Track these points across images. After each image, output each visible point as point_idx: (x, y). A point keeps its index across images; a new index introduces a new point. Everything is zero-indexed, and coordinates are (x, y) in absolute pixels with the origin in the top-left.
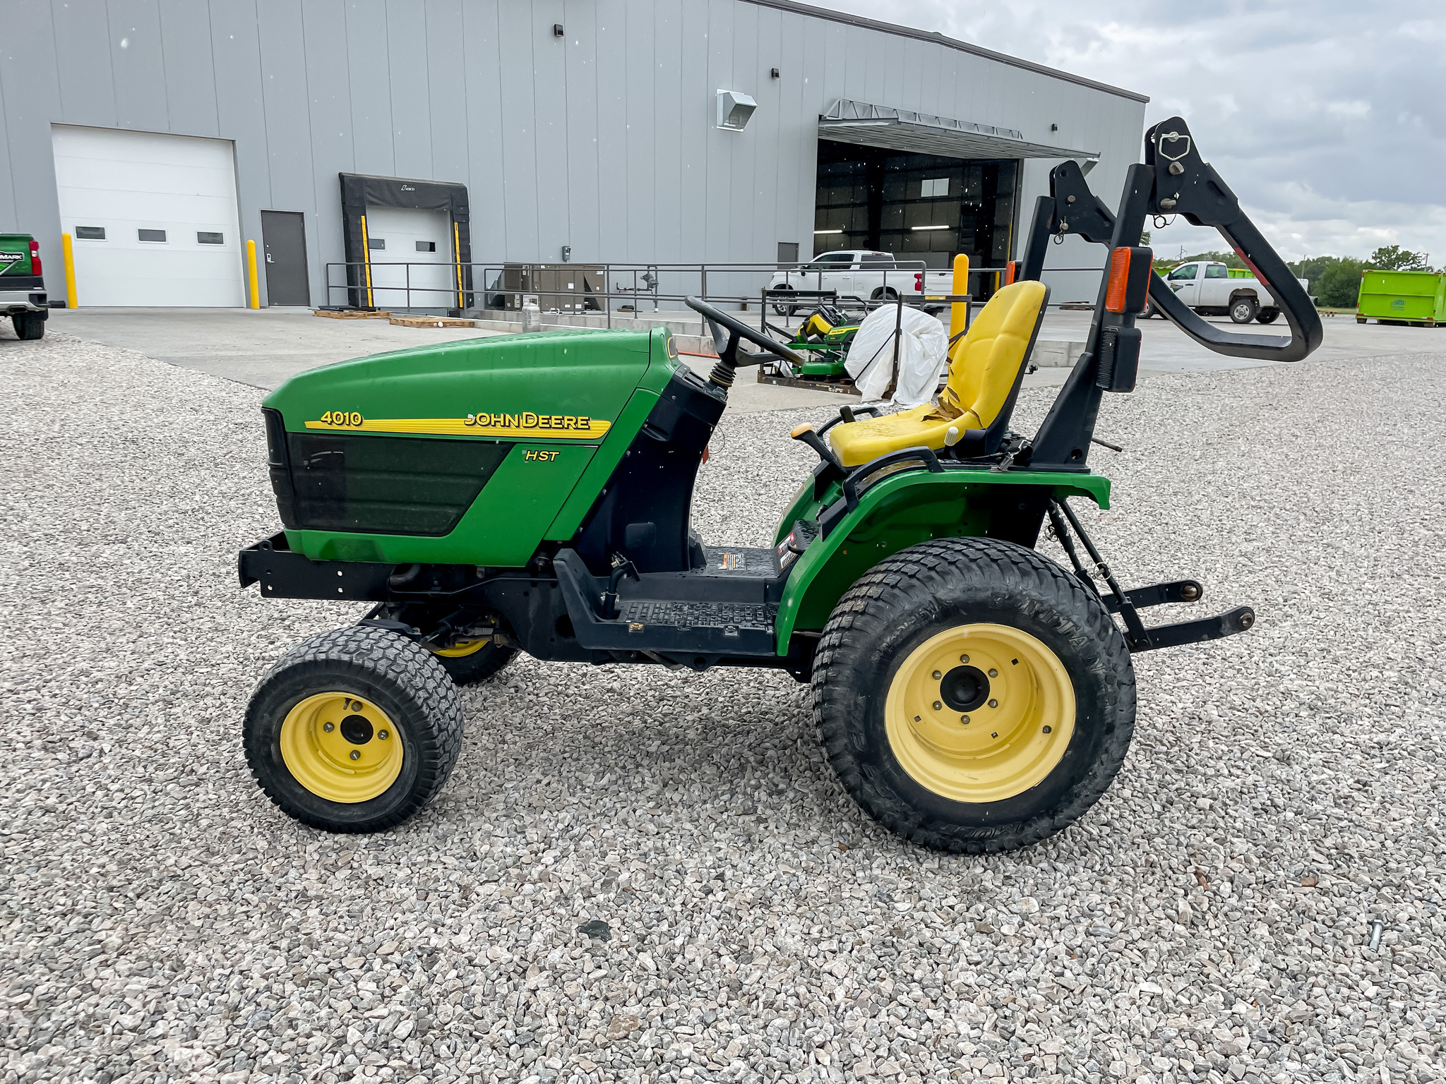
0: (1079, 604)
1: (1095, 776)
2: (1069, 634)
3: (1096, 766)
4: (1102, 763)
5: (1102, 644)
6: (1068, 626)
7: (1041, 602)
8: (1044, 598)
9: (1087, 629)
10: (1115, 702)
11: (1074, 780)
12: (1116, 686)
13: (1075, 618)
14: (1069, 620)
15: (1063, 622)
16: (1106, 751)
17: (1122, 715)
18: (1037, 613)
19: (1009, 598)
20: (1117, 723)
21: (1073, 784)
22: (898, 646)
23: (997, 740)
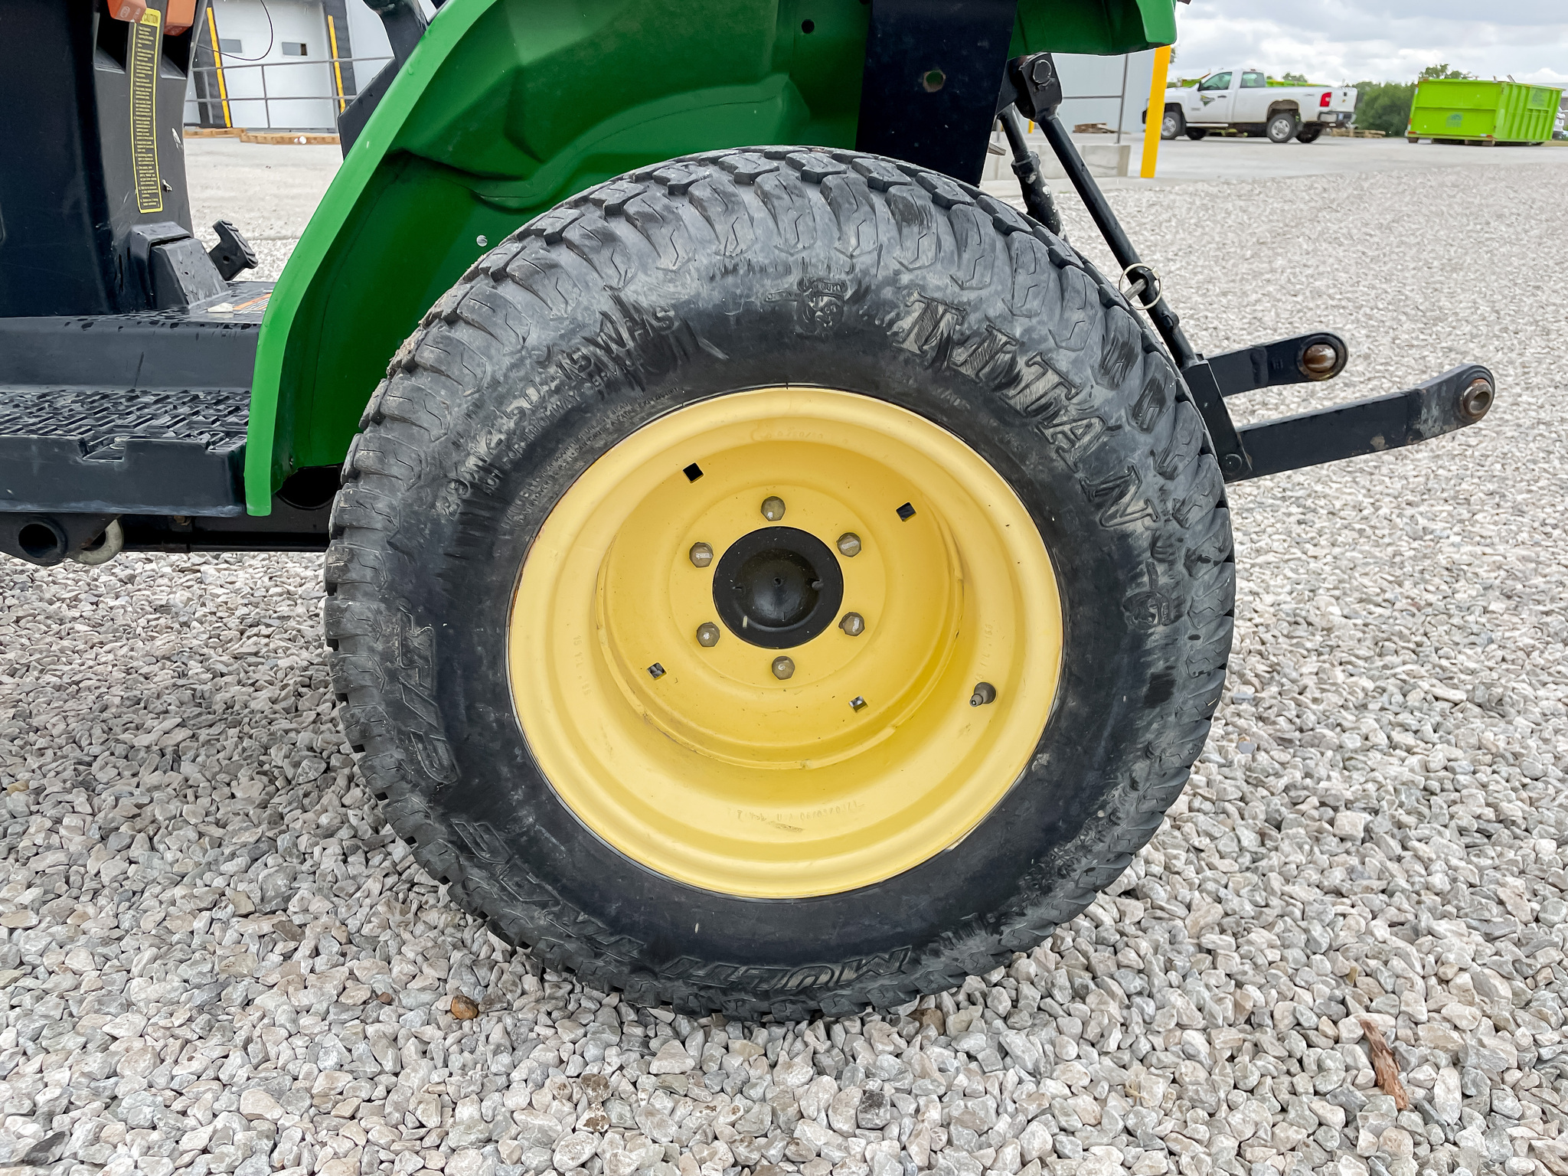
0: (1077, 315)
1: (1113, 820)
2: (1045, 411)
3: (1116, 793)
4: (1134, 785)
5: (1144, 440)
6: (1040, 387)
7: (961, 311)
8: (967, 296)
9: (1101, 394)
10: (1176, 612)
11: (1056, 833)
12: (1180, 567)
13: (1063, 360)
14: (1047, 365)
15: (1028, 373)
16: (1147, 752)
17: (1195, 649)
18: (946, 346)
19: (859, 296)
20: (1181, 673)
21: (1051, 844)
22: (517, 465)
23: (865, 717)
